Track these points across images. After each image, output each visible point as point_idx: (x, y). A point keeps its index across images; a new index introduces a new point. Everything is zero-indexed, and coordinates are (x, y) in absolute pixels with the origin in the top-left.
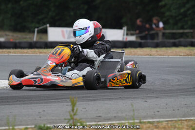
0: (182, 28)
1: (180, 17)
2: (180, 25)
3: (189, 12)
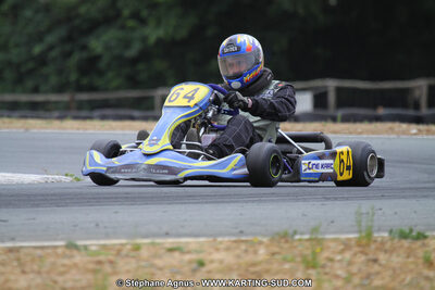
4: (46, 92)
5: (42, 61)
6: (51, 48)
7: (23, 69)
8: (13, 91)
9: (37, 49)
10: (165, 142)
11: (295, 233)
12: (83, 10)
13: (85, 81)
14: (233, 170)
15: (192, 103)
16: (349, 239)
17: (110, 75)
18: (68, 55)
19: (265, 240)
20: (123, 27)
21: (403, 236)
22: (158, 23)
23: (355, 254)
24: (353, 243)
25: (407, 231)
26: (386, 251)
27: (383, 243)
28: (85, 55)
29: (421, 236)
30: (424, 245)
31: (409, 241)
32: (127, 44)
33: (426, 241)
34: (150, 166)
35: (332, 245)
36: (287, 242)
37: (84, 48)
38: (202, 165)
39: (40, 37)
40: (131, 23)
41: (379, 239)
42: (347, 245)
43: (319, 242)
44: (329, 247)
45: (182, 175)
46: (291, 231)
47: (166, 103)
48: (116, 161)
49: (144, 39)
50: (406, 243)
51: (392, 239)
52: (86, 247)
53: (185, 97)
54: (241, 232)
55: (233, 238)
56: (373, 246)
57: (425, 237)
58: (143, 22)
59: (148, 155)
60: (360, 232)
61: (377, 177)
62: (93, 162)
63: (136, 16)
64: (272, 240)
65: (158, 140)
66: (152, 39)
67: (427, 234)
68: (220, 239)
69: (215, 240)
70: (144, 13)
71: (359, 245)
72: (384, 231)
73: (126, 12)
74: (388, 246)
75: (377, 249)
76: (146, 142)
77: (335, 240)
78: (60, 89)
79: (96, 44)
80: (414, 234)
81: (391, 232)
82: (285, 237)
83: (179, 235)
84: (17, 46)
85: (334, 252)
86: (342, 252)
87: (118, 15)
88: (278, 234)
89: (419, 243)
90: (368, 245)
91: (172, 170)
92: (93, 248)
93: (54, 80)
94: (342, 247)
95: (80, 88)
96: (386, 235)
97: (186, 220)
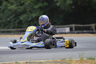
0: (8, 28)
1: (7, 23)
2: (7, 27)
3: (12, 20)
4: (10, 29)
5: (10, 22)
6: (12, 19)
7: (6, 24)
8: (3, 29)
9: (8, 19)
10: (26, 39)
11: (66, 59)
12: (18, 10)
13: (19, 26)
14: (41, 45)
15: (32, 31)
16: (78, 60)
17: (25, 25)
18: (15, 20)
19: (59, 60)
20: (27, 14)
21: (90, 59)
22: (35, 13)
23: (79, 63)
24: (79, 61)
25: (91, 58)
26: (86, 62)
27: (85, 61)
28: (19, 20)
29: (94, 59)
30: (94, 61)
31: (91, 60)
32: (28, 18)
33: (95, 60)
34: (22, 45)
35: (74, 61)
36: (64, 61)
37: (19, 19)
38: (34, 44)
39: (9, 17)
40: (29, 13)
41: (84, 60)
42: (77, 61)
43: (71, 60)
44: (73, 62)
45: (30, 47)
46: (65, 59)
47: (26, 31)
48: (15, 44)
49: (32, 17)
50: (90, 60)
51: (87, 60)
52: (20, 63)
53: (30, 29)
54: (54, 59)
55: (52, 60)
56: (83, 61)
57: (95, 59)
58: (32, 13)
59: (22, 42)
60: (80, 58)
61: (75, 46)
62: (10, 44)
63: (30, 11)
64: (61, 60)
65: (24, 39)
66: (34, 16)
67: (95, 58)
68: (49, 60)
69: (48, 61)
70: (32, 11)
71: (80, 61)
72: (86, 58)
73: (28, 11)
74: (86, 61)
75: (84, 62)
76: (22, 39)
77: (75, 60)
78: (14, 28)
79: (22, 18)
80: (92, 58)
81: (87, 58)
82: (64, 59)
83: (40, 60)
84: (4, 18)
85: (74, 63)
86: (76, 63)
87: (26, 11)
88: (62, 59)
89: (93, 60)
90: (82, 61)
91: (27, 46)
92: (21, 63)
93: (12, 26)
94: (76, 62)
95: (18, 28)
96: (86, 59)
97: (42, 56)
